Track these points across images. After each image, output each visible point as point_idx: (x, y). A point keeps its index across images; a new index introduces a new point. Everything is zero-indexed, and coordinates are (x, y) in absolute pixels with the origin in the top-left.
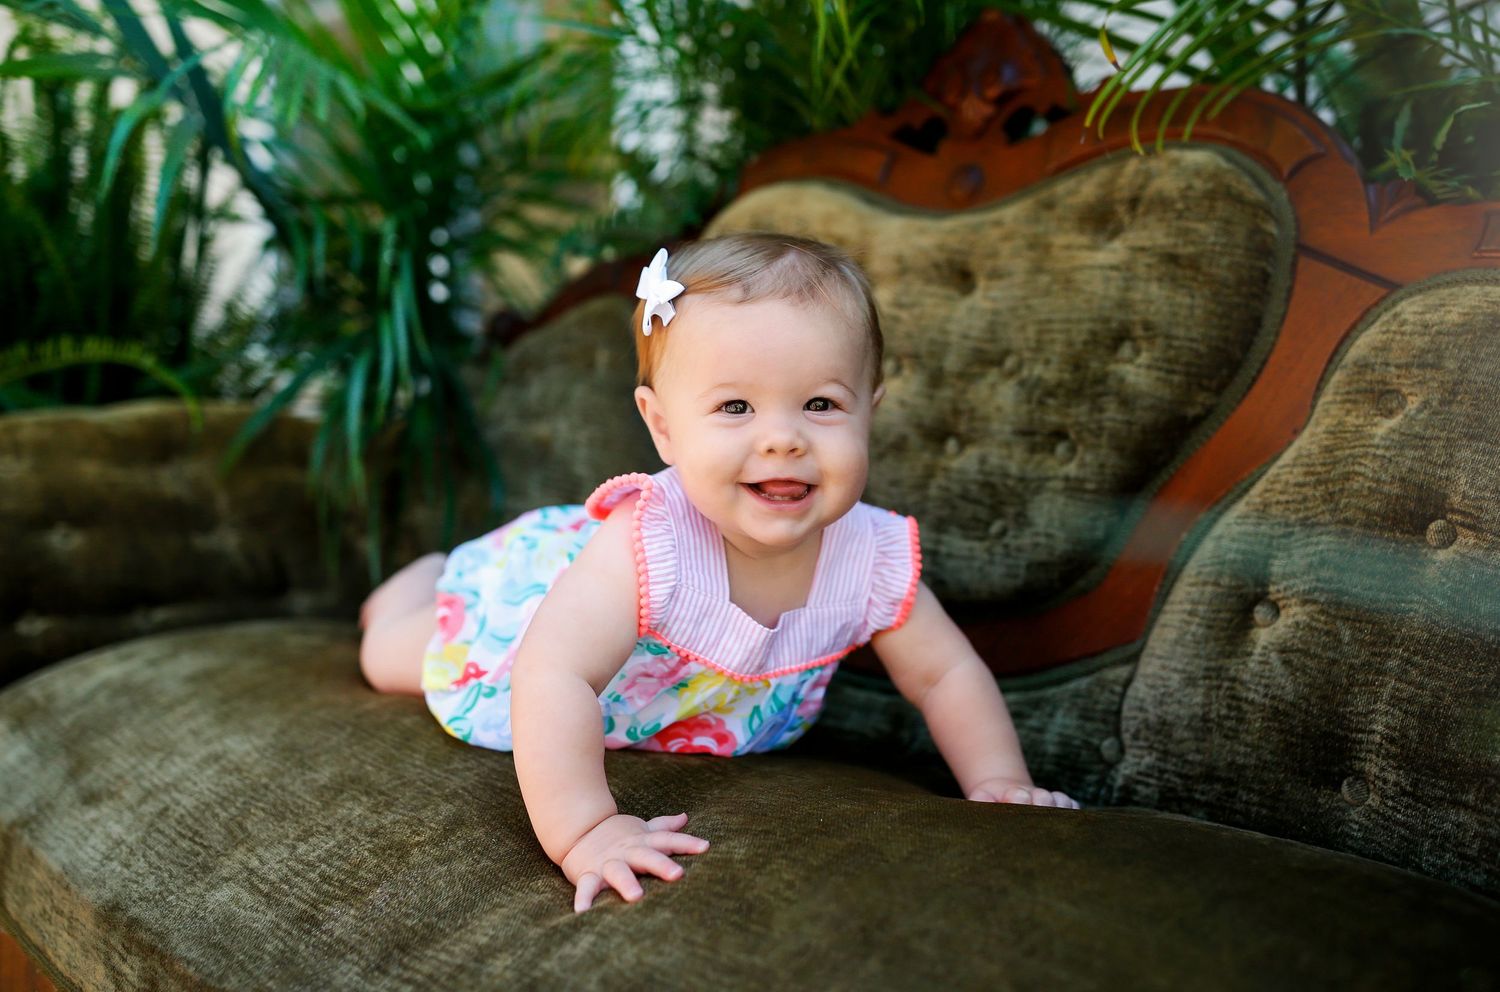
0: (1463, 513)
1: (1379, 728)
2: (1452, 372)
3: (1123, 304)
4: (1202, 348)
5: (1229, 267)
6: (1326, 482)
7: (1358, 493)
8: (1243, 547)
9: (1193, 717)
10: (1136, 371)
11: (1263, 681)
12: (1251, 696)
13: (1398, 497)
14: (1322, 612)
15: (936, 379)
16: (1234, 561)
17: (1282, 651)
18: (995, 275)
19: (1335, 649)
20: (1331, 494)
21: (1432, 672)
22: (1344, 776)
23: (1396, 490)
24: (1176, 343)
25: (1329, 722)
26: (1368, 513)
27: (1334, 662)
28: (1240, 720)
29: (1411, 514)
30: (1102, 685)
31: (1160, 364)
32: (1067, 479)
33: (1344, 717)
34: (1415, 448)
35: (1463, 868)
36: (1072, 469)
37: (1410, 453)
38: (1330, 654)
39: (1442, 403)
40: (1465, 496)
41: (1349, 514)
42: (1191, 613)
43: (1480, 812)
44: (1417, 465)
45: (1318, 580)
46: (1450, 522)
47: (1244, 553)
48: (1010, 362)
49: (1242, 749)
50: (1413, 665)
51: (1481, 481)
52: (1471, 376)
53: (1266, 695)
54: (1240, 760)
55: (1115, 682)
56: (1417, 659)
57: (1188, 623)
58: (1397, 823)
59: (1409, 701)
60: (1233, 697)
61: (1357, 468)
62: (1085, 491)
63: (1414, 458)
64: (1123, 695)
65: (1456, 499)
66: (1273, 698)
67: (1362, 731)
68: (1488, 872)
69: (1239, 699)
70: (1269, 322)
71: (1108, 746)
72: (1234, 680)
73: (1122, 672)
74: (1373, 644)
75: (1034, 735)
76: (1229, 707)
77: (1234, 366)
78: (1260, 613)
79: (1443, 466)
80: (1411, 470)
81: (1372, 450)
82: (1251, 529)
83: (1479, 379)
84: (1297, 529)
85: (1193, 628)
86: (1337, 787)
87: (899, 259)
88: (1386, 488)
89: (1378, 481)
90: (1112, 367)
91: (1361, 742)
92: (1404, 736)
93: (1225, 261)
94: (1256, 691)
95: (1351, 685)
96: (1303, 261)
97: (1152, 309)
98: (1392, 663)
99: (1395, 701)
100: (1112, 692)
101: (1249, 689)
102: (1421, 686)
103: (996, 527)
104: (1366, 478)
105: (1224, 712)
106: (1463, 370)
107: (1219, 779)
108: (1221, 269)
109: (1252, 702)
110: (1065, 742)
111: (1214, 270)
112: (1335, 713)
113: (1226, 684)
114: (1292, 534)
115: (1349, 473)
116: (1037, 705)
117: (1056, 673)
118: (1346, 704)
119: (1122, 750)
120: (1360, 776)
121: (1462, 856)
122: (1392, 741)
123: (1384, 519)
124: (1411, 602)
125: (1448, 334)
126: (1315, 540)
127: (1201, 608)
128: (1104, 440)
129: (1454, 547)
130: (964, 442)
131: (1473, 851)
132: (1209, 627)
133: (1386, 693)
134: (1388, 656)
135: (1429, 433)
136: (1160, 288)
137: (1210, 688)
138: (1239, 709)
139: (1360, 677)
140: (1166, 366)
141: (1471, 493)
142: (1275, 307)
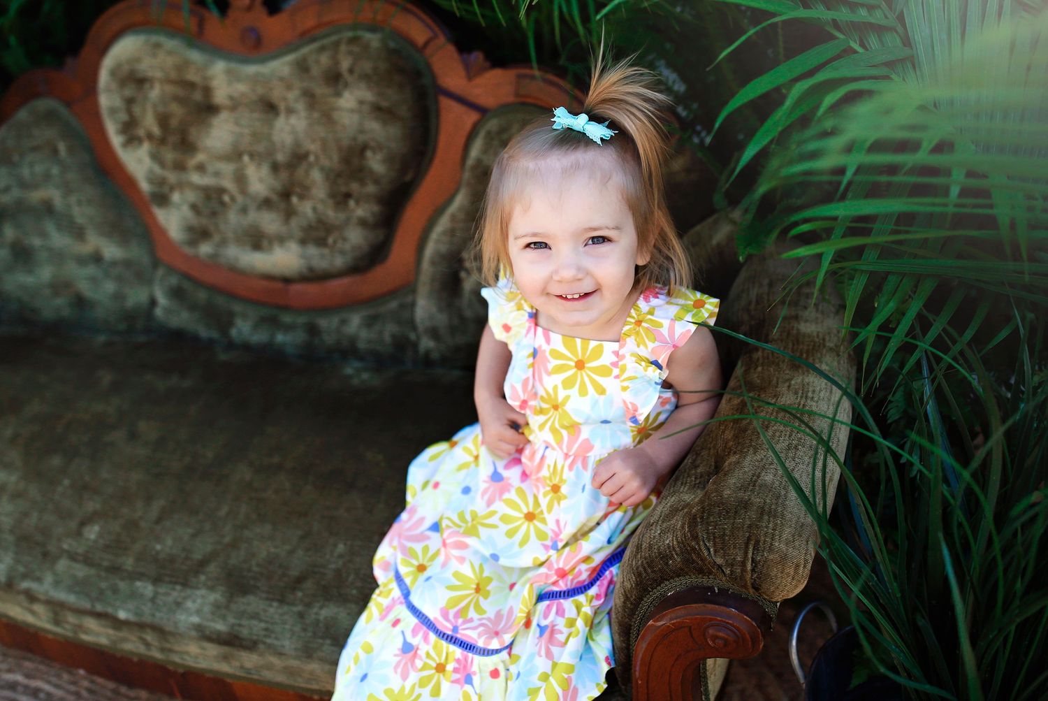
3: (362, 131)
4: (405, 151)
5: (407, 111)
8: (448, 247)
9: (446, 326)
10: (376, 163)
15: (275, 168)
16: (445, 253)
18: (290, 111)
24: (391, 151)
30: (402, 306)
31: (386, 160)
32: (359, 219)
47: (448, 250)
48: (312, 158)
55: (408, 305)
60: (460, 316)
62: (370, 225)
64: (414, 313)
70: (433, 131)
71: (413, 336)
73: (409, 299)
77: (422, 153)
82: (449, 239)
87: (231, 98)
90: (364, 163)
93: (404, 108)
96: (440, 98)
97: (376, 135)
100: (408, 311)
103: (330, 240)
110: (393, 336)
113: (457, 312)
114: (466, 242)
116: (375, 318)
117: (380, 301)
119: (418, 338)
128: (371, 199)
130: (302, 197)
136: (377, 124)
137: (450, 313)
140: (389, 160)
142: (433, 121)
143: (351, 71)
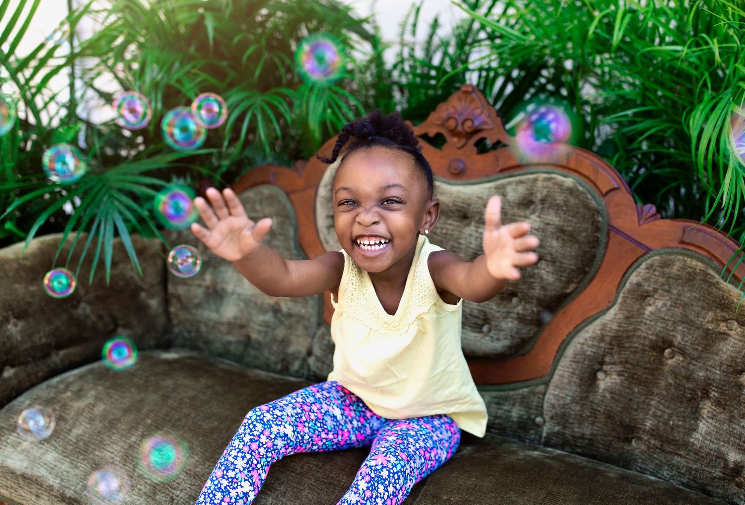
0: (678, 348)
1: (648, 425)
2: (674, 295)
4: (574, 268)
5: (586, 237)
6: (627, 331)
7: (639, 337)
8: (594, 350)
9: (576, 415)
10: (546, 274)
11: (604, 404)
12: (599, 409)
13: (655, 341)
14: (626, 380)
16: (589, 355)
17: (611, 393)
19: (631, 395)
20: (629, 336)
21: (668, 408)
22: (633, 438)
23: (654, 338)
24: (564, 265)
25: (630, 421)
26: (644, 345)
27: (631, 400)
28: (595, 418)
29: (660, 347)
30: (533, 393)
31: (557, 272)
32: (518, 314)
33: (635, 420)
34: (661, 323)
35: (680, 476)
36: (520, 309)
37: (660, 325)
38: (630, 397)
39: (671, 306)
40: (679, 343)
41: (636, 345)
42: (573, 373)
43: (686, 458)
44: (662, 330)
45: (625, 367)
46: (673, 350)
47: (594, 353)
49: (596, 428)
50: (661, 404)
51: (686, 339)
52: (682, 298)
53: (605, 409)
54: (595, 432)
55: (539, 393)
56: (663, 401)
57: (572, 377)
58: (654, 458)
59: (660, 417)
60: (592, 409)
61: (639, 327)
62: (527, 320)
63: (661, 327)
64: (543, 399)
65: (676, 343)
66: (608, 411)
67: (641, 425)
68: (688, 478)
69: (594, 409)
70: (599, 257)
71: (538, 420)
72: (592, 402)
73: (541, 388)
74: (646, 395)
75: (507, 413)
76: (591, 412)
77: (585, 273)
78: (600, 375)
79: (672, 331)
80: (660, 331)
81: (644, 320)
82: (596, 344)
83: (685, 299)
84: (616, 347)
85: (574, 380)
86: (630, 442)
88: (651, 337)
89: (647, 334)
90: (536, 271)
91: (640, 428)
92: (658, 429)
93: (584, 234)
94: (601, 407)
95: (638, 408)
96: (612, 234)
97: (554, 250)
98: (653, 402)
99: (655, 416)
100: (539, 398)
101: (598, 406)
102: (664, 412)
103: (485, 328)
104: (643, 331)
105: (588, 414)
106: (679, 295)
107: (587, 439)
108: (582, 237)
109: (599, 411)
110: (520, 417)
111: (579, 238)
112: (632, 418)
113: (589, 403)
114: (612, 349)
115: (636, 328)
116: (506, 399)
117: (512, 386)
118: (636, 415)
119: (544, 422)
120: (639, 438)
121: (679, 472)
122: (653, 430)
123: (650, 348)
124: (660, 379)
125: (673, 278)
126: (623, 353)
127: (577, 372)
128: (534, 301)
129: (674, 360)
131: (683, 471)
132: (581, 380)
133: (651, 413)
134: (652, 399)
135: (666, 317)
136: (557, 242)
137: (583, 405)
138: (594, 413)
139: (641, 406)
140: (559, 274)
141: (682, 342)
142: (600, 251)
143: (543, 201)
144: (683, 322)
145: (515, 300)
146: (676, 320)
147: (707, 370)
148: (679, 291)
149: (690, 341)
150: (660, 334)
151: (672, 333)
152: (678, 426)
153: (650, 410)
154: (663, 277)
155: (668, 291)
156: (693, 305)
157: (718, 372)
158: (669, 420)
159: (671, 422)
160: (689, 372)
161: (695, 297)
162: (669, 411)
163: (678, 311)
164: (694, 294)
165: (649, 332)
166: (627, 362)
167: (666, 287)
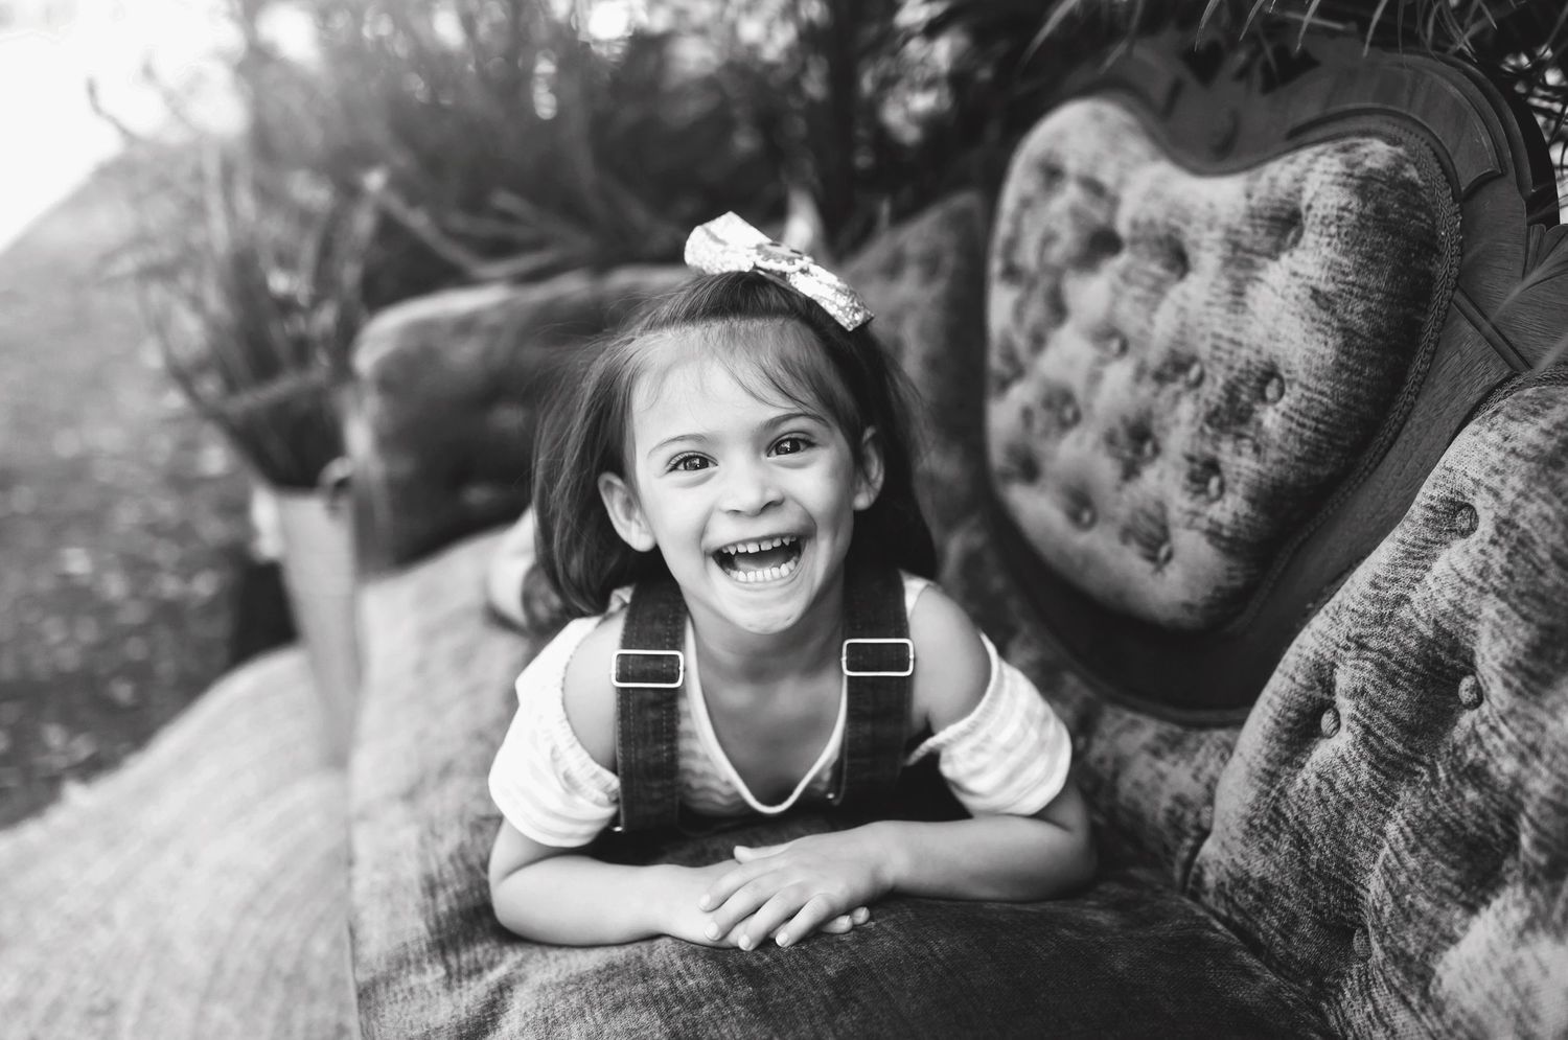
1: (1372, 891)
3: (1273, 336)
5: (1366, 315)
6: (1382, 601)
7: (1401, 624)
9: (1244, 816)
10: (1274, 418)
11: (1301, 803)
12: (1289, 815)
13: (1430, 640)
15: (1140, 372)
16: (1308, 659)
17: (1319, 776)
19: (1352, 791)
20: (1382, 616)
21: (1413, 851)
22: (1355, 925)
23: (1429, 631)
24: (1308, 394)
25: (1338, 868)
26: (1405, 650)
27: (1348, 805)
28: (1276, 836)
29: (1447, 667)
31: (1293, 414)
33: (1350, 866)
36: (1217, 512)
38: (1347, 795)
41: (1390, 646)
43: (1418, 1019)
44: (1450, 611)
45: (1358, 708)
47: (1316, 653)
49: (1272, 867)
50: (1404, 836)
51: (1495, 649)
52: (1517, 518)
53: (1296, 818)
54: (1269, 877)
56: (1409, 830)
59: (1392, 874)
61: (1409, 594)
62: (1222, 539)
65: (1479, 661)
66: (1301, 823)
67: (1363, 887)
69: (1279, 814)
70: (1411, 381)
72: (1280, 790)
75: (1158, 782)
76: (1270, 819)
77: (1371, 428)
78: (1327, 720)
79: (1473, 618)
80: (1444, 613)
81: (1427, 576)
83: (1523, 525)
84: (1353, 646)
85: (1266, 719)
86: (1350, 935)
88: (1422, 626)
89: (1419, 616)
90: (1257, 405)
91: (1362, 898)
92: (1382, 909)
94: (1292, 811)
95: (1359, 836)
97: (1292, 349)
98: (1390, 827)
99: (1385, 867)
101: (1288, 806)
102: (1402, 862)
104: (1411, 608)
106: (1515, 509)
107: (1252, 891)
108: (1356, 316)
109: (1287, 821)
111: (1348, 316)
112: (1344, 860)
114: (1349, 649)
115: (1402, 596)
118: (1353, 854)
122: (1376, 910)
123: (1417, 661)
124: (1422, 764)
125: (1518, 455)
126: (1361, 663)
129: (1476, 712)
130: (1155, 451)
132: (1277, 724)
133: (1381, 858)
134: (1389, 818)
135: (1470, 574)
136: (1301, 326)
138: (1276, 823)
139: (1366, 830)
140: (1297, 417)
144: (1501, 595)
145: (1214, 483)
146: (1486, 586)
147: (1522, 758)
148: (1520, 495)
149: (1501, 658)
150: (1446, 625)
151: (1471, 625)
152: (1420, 914)
153: (1381, 847)
154: (1499, 449)
155: (1496, 495)
156: (1534, 542)
157: (1545, 772)
158: (1405, 892)
159: (1408, 897)
160: (1482, 756)
161: (1546, 518)
162: (1412, 862)
163: (1498, 558)
164: (1548, 510)
165: (1423, 614)
166: (1363, 691)
167: (1495, 482)
